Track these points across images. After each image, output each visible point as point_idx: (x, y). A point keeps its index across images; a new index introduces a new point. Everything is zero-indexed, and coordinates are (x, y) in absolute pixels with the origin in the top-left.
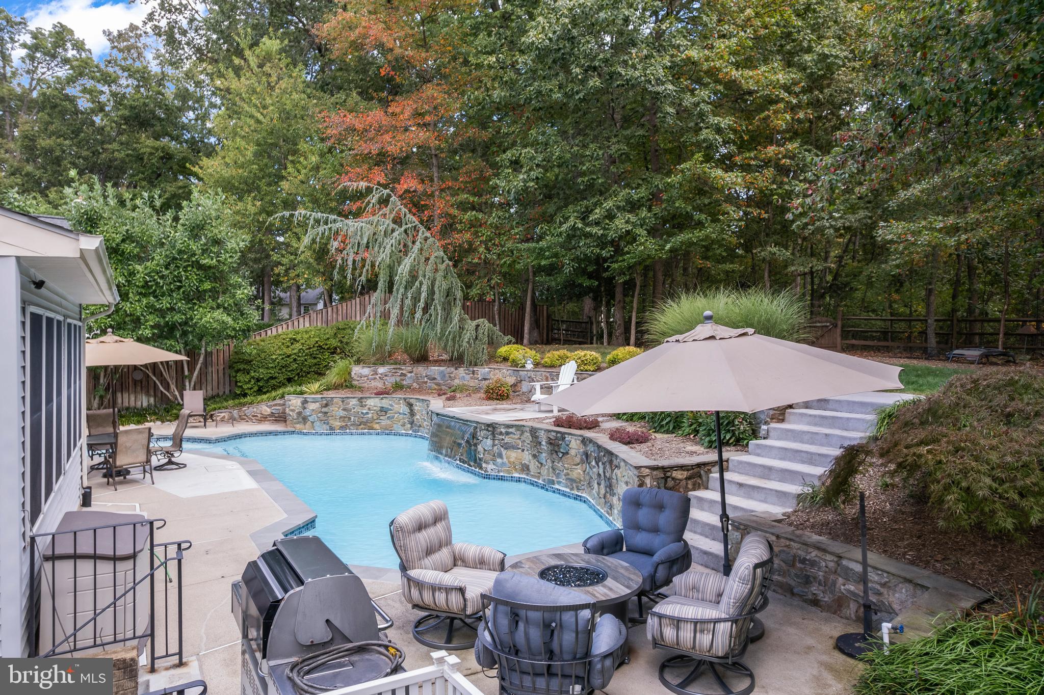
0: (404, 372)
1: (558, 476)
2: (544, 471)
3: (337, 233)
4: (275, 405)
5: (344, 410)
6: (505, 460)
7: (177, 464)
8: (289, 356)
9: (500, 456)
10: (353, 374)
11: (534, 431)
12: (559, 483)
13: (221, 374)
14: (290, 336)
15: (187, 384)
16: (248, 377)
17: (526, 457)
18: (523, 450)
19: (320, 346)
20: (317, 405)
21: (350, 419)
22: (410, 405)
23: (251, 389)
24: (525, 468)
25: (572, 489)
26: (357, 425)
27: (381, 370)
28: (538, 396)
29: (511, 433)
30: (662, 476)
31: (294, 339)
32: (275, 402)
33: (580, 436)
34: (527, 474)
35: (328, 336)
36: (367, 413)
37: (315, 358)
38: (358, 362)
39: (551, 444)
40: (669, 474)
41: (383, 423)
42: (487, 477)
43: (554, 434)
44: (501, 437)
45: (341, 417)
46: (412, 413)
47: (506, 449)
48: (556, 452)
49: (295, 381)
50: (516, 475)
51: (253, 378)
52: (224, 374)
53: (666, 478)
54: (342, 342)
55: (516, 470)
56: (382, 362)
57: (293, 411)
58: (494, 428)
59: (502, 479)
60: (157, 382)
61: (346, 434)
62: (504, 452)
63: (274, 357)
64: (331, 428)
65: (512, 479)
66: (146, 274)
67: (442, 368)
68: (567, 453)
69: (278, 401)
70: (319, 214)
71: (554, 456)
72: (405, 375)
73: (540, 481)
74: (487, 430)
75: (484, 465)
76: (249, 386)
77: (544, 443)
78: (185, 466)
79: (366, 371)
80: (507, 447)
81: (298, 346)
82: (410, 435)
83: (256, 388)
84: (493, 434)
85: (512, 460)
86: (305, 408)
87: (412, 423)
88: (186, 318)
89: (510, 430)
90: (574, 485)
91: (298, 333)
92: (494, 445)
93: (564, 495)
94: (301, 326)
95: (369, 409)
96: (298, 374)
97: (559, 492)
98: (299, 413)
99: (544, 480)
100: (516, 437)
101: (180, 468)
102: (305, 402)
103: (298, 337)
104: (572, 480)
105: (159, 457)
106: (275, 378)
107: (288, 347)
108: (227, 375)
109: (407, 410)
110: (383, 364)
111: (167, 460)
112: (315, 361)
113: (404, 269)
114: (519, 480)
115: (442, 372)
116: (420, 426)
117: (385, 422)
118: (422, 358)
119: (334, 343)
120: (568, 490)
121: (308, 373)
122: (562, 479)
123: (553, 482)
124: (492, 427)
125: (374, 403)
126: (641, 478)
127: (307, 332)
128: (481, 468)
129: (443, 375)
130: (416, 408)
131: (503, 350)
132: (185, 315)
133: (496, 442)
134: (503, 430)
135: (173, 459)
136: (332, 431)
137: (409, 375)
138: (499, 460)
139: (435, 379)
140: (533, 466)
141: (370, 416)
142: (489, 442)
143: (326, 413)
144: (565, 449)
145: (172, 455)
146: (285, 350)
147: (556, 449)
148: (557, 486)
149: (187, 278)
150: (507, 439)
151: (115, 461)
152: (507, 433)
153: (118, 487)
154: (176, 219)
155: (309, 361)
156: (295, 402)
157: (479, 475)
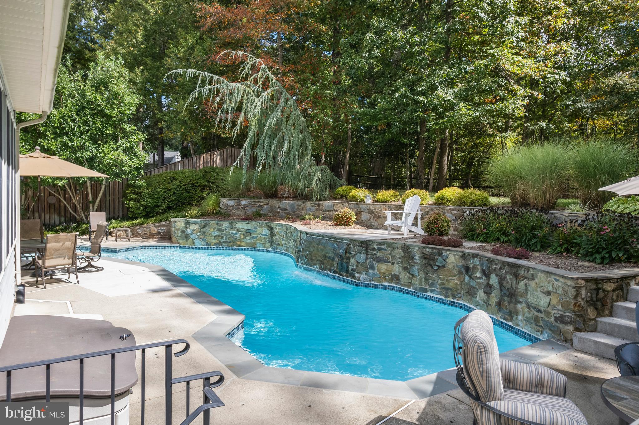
0: (261, 204)
1: (432, 285)
2: (416, 281)
3: (218, 92)
4: (162, 226)
5: (218, 230)
6: (376, 271)
7: (96, 267)
8: (170, 190)
9: (372, 268)
10: (221, 204)
11: (406, 249)
12: (432, 291)
13: (116, 202)
14: (170, 175)
15: (91, 208)
16: (139, 204)
17: (396, 269)
18: (393, 264)
19: (192, 184)
20: (197, 226)
21: (222, 237)
22: (271, 228)
23: (140, 214)
24: (395, 278)
25: (446, 297)
26: (228, 243)
27: (244, 202)
28: (389, 222)
29: (383, 249)
30: (595, 287)
31: (174, 178)
32: (161, 224)
33: (460, 252)
34: (397, 283)
35: (198, 177)
36: (236, 234)
37: (189, 193)
38: (224, 196)
39: (425, 258)
40: (600, 286)
41: (248, 241)
42: (360, 285)
43: (430, 250)
44: (373, 252)
45: (216, 236)
46: (272, 234)
47: (378, 262)
48: (431, 265)
49: (174, 209)
50: (386, 284)
51: (142, 205)
52: (119, 202)
53: (598, 290)
54: (208, 182)
55: (386, 279)
56: (243, 196)
57: (177, 230)
58: (367, 245)
59: (373, 286)
60: (67, 205)
61: (219, 249)
62: (376, 265)
63: (159, 190)
64: (208, 244)
65: (382, 287)
66: (61, 118)
67: (292, 202)
68: (444, 266)
69: (164, 223)
70: (206, 73)
71: (429, 268)
72: (262, 206)
73: (411, 289)
74: (361, 246)
75: (357, 275)
76: (139, 211)
77: (417, 258)
78: (102, 269)
79: (231, 202)
80: (379, 260)
81: (176, 183)
82: (270, 252)
83: (144, 213)
84: (367, 250)
85: (382, 271)
86: (187, 228)
87: (272, 242)
88: (93, 155)
89: (382, 247)
90: (450, 293)
91: (176, 173)
92: (367, 259)
93: (438, 301)
94: (177, 169)
95: (238, 230)
96: (176, 204)
97: (432, 298)
98: (183, 232)
99: (415, 289)
100: (387, 252)
101: (99, 271)
102: (188, 223)
103: (176, 176)
104: (448, 289)
105: (81, 261)
106: (159, 206)
107: (169, 183)
108: (121, 203)
109: (268, 232)
110: (244, 197)
111: (86, 264)
112: (189, 195)
113: (271, 122)
114: (388, 288)
115: (292, 205)
116: (279, 244)
117: (249, 240)
118: (273, 195)
119: (203, 182)
120: (442, 297)
121: (184, 204)
122: (437, 288)
123: (426, 291)
124: (365, 245)
125: (241, 225)
126: (578, 289)
127: (182, 173)
128: (354, 277)
129: (293, 207)
130: (276, 231)
131: (342, 189)
132: (92, 152)
133: (369, 256)
134: (376, 247)
135: (92, 263)
136: (208, 247)
137: (265, 207)
138: (371, 271)
139: (286, 210)
140: (404, 276)
141: (238, 235)
142: (362, 256)
143: (204, 233)
144: (441, 262)
145: (92, 259)
146: (167, 185)
147: (431, 262)
148: (429, 294)
149: (94, 123)
150: (379, 254)
151: (44, 263)
152: (380, 249)
153: (47, 286)
154: (85, 77)
155: (185, 194)
156: (179, 223)
157: (351, 283)
